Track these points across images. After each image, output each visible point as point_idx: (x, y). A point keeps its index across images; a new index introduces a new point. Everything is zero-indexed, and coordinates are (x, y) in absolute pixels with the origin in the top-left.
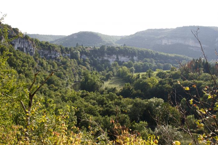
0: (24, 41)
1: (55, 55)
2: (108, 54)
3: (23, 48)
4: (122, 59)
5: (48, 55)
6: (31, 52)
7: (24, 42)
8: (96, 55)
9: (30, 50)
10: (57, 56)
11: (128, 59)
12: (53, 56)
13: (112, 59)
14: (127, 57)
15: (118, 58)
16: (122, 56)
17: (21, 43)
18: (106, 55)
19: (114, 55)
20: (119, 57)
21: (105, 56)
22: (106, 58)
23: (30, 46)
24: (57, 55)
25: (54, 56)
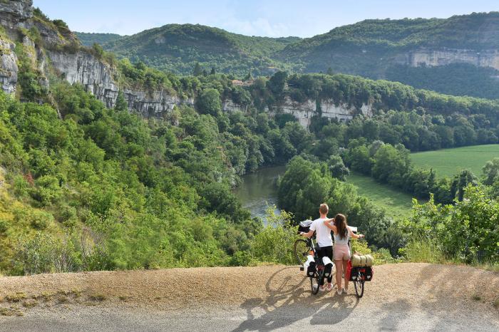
0: (91, 63)
1: (163, 104)
2: (295, 97)
3: (87, 86)
4: (332, 111)
5: (145, 105)
6: (109, 98)
7: (89, 68)
8: (262, 99)
9: (106, 90)
10: (168, 108)
11: (347, 112)
12: (159, 107)
13: (304, 113)
14: (344, 105)
15: (319, 110)
16: (331, 103)
17: (81, 70)
18: (289, 101)
19: (309, 101)
20: (324, 108)
21: (286, 105)
22: (287, 110)
23: (107, 80)
24: (167, 103)
25: (161, 109)
